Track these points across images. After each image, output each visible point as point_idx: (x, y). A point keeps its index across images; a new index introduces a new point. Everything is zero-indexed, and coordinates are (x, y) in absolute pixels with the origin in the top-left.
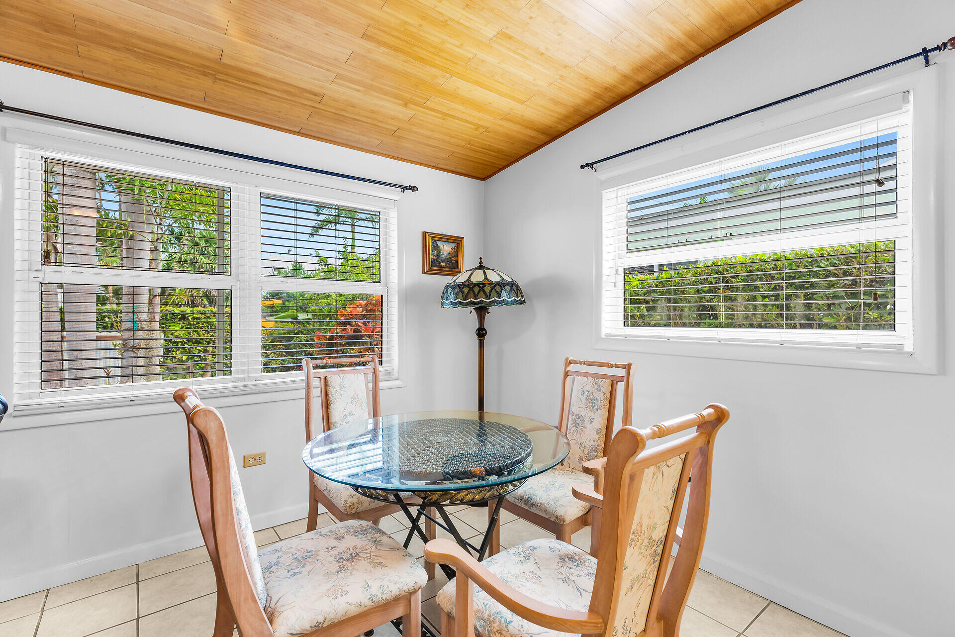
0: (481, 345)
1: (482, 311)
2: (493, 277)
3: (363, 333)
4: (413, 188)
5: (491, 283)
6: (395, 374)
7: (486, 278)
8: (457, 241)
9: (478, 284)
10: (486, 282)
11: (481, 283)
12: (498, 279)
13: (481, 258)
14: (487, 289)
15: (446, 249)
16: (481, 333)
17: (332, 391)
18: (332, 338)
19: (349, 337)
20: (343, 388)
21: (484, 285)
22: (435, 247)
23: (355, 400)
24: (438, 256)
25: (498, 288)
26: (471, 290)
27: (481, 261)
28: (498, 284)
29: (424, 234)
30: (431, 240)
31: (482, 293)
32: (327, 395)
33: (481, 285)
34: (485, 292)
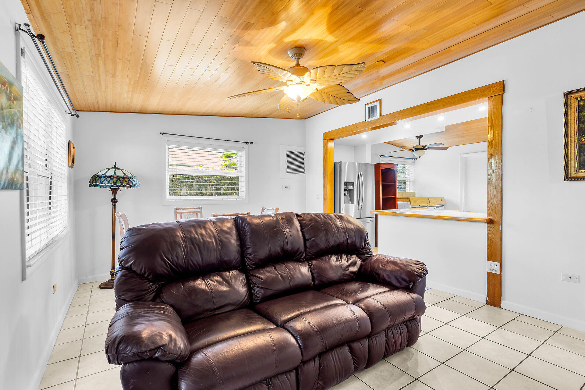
0: (114, 207)
7: (115, 174)
13: (115, 163)
16: (114, 201)
27: (115, 165)
29: (69, 142)
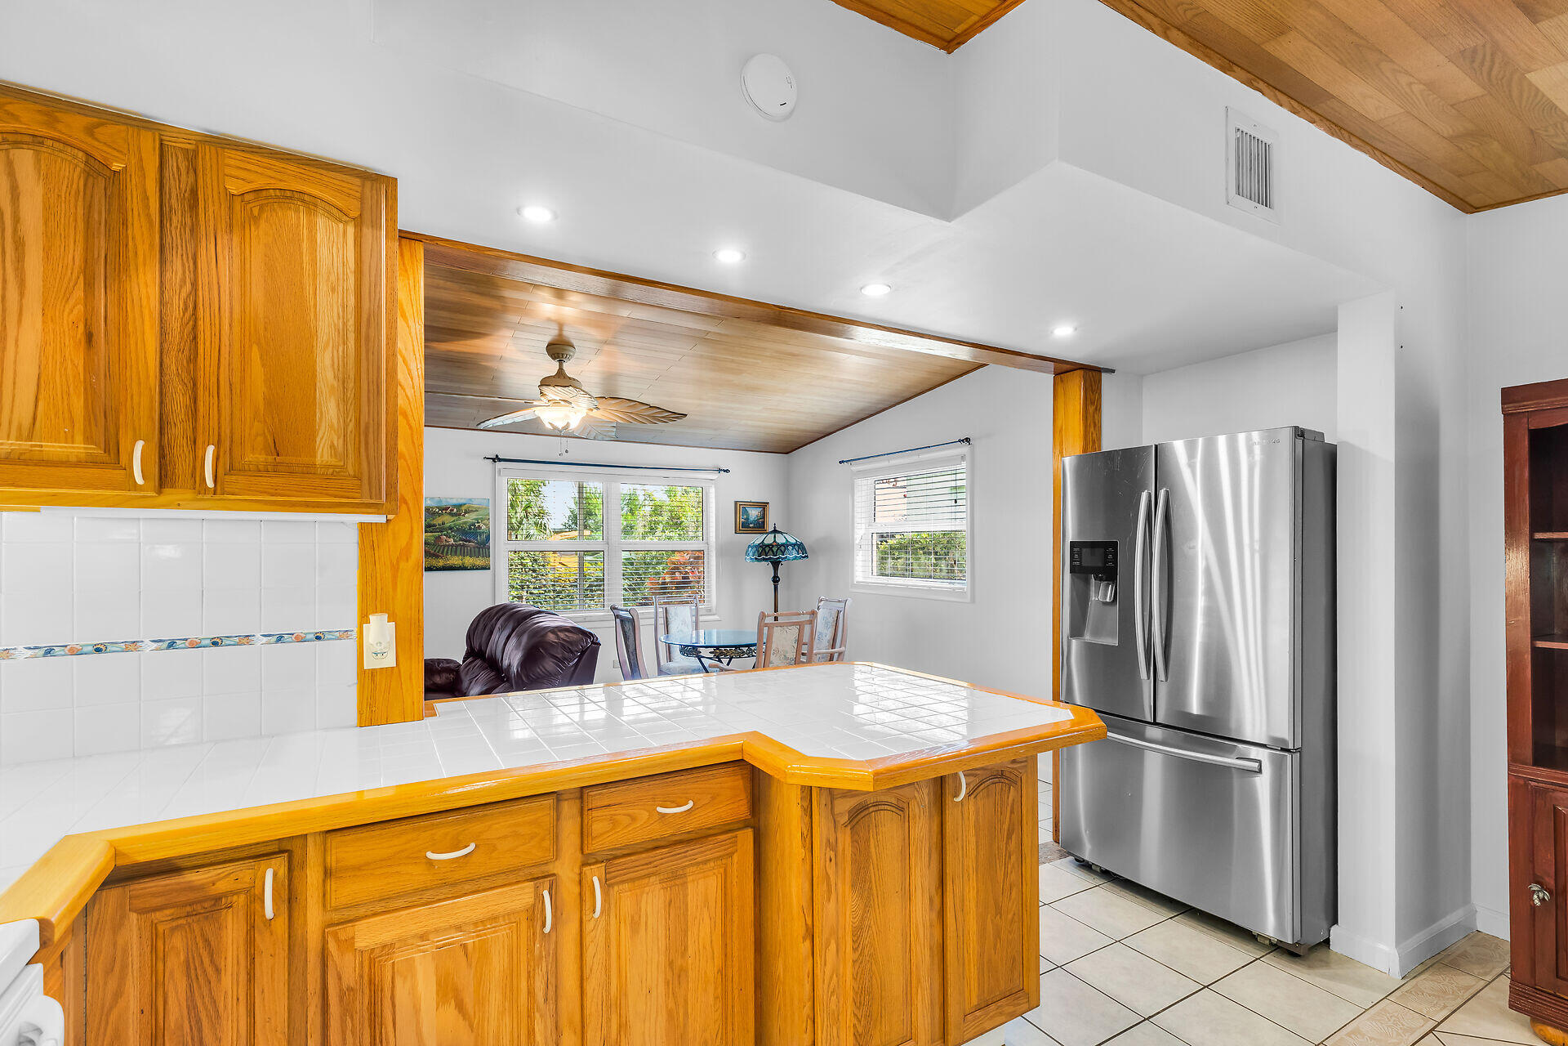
0: (776, 589)
1: (776, 564)
2: (780, 539)
3: (691, 579)
4: (727, 471)
5: (778, 544)
6: (714, 611)
7: (775, 541)
8: (764, 506)
9: (768, 546)
10: (774, 544)
11: (771, 544)
12: (784, 541)
13: (775, 525)
14: (775, 549)
15: (754, 513)
16: (776, 580)
17: (670, 617)
18: (664, 583)
19: (678, 583)
20: (676, 614)
21: (773, 546)
22: (745, 512)
23: (684, 623)
24: (747, 519)
25: (783, 548)
26: (764, 549)
27: (775, 527)
28: (783, 545)
29: (736, 502)
30: (740, 507)
31: (771, 552)
32: (667, 618)
33: (770, 546)
34: (773, 551)
